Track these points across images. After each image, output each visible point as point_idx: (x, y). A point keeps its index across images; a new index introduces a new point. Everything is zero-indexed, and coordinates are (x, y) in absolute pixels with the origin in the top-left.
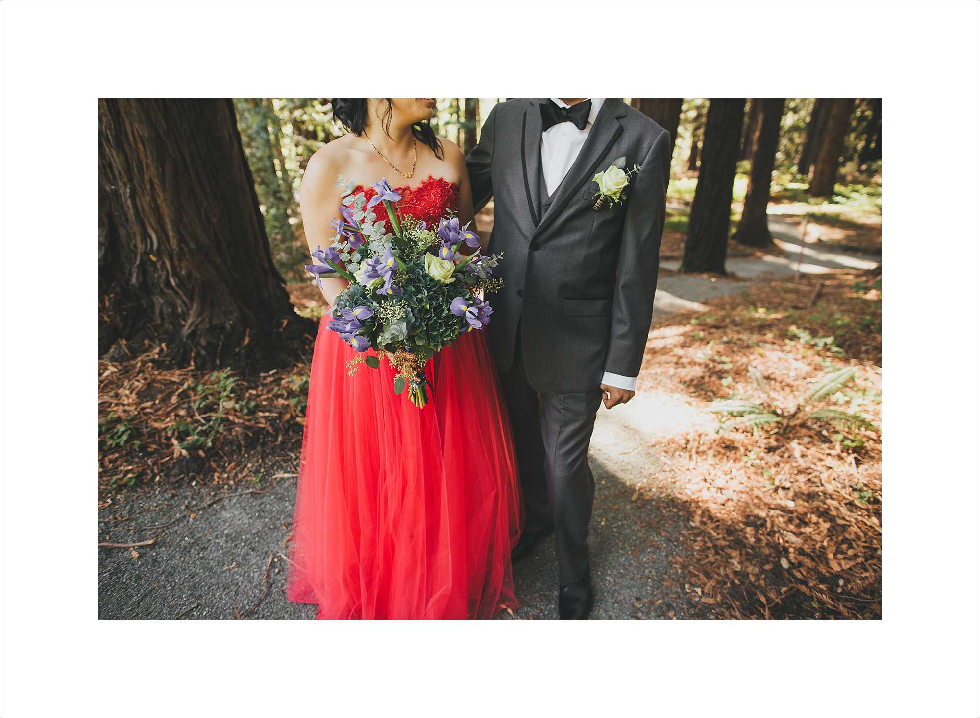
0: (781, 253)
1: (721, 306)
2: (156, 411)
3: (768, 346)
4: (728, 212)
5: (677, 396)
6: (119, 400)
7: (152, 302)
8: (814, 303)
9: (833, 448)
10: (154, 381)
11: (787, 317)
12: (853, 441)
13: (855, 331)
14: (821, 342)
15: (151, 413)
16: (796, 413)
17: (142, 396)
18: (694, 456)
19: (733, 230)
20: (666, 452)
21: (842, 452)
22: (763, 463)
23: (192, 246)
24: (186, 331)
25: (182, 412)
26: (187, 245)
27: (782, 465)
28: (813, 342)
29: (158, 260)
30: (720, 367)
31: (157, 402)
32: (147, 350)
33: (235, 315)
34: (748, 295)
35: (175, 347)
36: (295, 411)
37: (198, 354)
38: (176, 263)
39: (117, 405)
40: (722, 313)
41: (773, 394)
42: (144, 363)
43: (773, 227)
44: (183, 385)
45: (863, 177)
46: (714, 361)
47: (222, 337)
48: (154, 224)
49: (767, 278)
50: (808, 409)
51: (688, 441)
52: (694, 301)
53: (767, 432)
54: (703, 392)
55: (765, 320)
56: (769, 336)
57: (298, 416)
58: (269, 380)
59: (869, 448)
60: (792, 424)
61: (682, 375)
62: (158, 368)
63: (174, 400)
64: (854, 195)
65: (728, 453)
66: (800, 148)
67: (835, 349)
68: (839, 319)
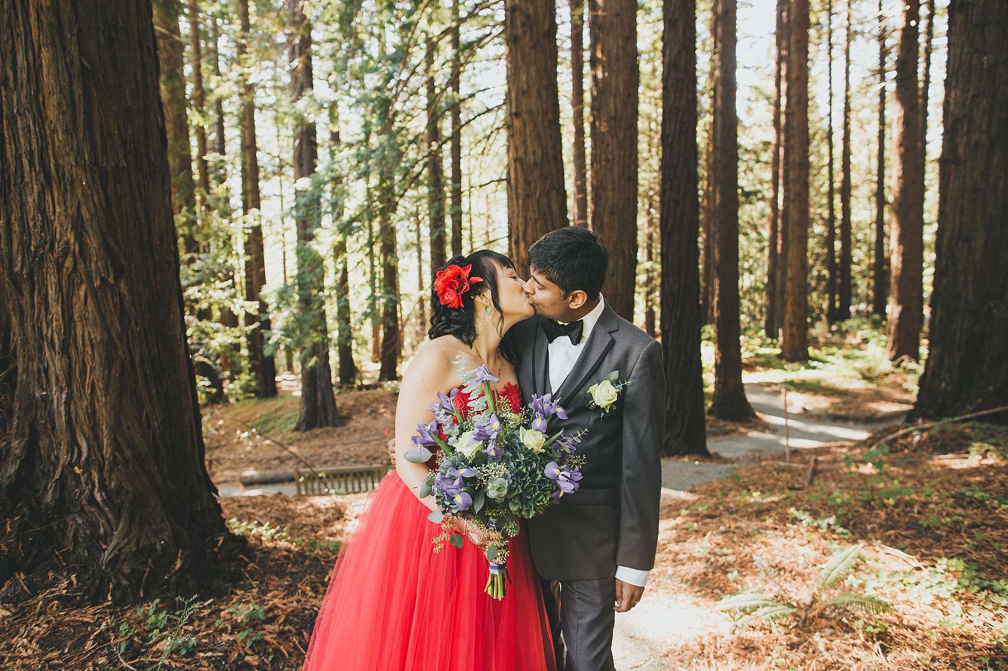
0: (766, 427)
1: (711, 493)
2: (67, 661)
3: (770, 533)
4: (700, 383)
5: (681, 596)
6: (13, 652)
7: (65, 523)
8: (811, 482)
9: (857, 637)
10: (60, 623)
11: (784, 499)
12: (874, 627)
13: (856, 509)
14: (824, 523)
15: (60, 665)
16: (812, 603)
17: (46, 643)
18: (713, 662)
19: (709, 404)
20: (681, 661)
21: (867, 640)
22: (788, 661)
23: (128, 454)
24: (106, 556)
25: (102, 660)
26: (122, 452)
27: (808, 662)
28: (815, 524)
29: (83, 473)
30: (722, 560)
31: (66, 651)
32: (52, 585)
33: (167, 534)
34: (738, 478)
35: (88, 579)
36: (243, 648)
37: (117, 586)
38: (106, 474)
39: (11, 659)
40: (714, 500)
41: (786, 586)
42: (47, 602)
43: (752, 398)
44: (100, 625)
45: (836, 338)
46: (715, 554)
47: (150, 561)
48: (87, 431)
49: (756, 457)
50: (824, 597)
51: (703, 647)
52: (680, 490)
53: (785, 626)
54: (709, 591)
55: (762, 504)
56: (769, 522)
57: (247, 654)
58: (206, 612)
59: (893, 634)
60: (810, 615)
61: (683, 573)
62: (65, 607)
63: (89, 645)
64: (829, 358)
65: (749, 655)
66: (764, 310)
67: (840, 530)
68: (838, 497)
